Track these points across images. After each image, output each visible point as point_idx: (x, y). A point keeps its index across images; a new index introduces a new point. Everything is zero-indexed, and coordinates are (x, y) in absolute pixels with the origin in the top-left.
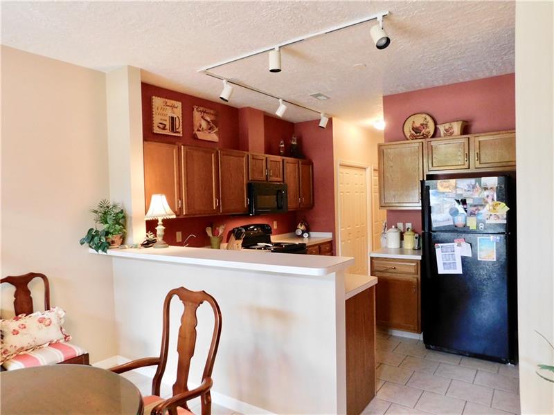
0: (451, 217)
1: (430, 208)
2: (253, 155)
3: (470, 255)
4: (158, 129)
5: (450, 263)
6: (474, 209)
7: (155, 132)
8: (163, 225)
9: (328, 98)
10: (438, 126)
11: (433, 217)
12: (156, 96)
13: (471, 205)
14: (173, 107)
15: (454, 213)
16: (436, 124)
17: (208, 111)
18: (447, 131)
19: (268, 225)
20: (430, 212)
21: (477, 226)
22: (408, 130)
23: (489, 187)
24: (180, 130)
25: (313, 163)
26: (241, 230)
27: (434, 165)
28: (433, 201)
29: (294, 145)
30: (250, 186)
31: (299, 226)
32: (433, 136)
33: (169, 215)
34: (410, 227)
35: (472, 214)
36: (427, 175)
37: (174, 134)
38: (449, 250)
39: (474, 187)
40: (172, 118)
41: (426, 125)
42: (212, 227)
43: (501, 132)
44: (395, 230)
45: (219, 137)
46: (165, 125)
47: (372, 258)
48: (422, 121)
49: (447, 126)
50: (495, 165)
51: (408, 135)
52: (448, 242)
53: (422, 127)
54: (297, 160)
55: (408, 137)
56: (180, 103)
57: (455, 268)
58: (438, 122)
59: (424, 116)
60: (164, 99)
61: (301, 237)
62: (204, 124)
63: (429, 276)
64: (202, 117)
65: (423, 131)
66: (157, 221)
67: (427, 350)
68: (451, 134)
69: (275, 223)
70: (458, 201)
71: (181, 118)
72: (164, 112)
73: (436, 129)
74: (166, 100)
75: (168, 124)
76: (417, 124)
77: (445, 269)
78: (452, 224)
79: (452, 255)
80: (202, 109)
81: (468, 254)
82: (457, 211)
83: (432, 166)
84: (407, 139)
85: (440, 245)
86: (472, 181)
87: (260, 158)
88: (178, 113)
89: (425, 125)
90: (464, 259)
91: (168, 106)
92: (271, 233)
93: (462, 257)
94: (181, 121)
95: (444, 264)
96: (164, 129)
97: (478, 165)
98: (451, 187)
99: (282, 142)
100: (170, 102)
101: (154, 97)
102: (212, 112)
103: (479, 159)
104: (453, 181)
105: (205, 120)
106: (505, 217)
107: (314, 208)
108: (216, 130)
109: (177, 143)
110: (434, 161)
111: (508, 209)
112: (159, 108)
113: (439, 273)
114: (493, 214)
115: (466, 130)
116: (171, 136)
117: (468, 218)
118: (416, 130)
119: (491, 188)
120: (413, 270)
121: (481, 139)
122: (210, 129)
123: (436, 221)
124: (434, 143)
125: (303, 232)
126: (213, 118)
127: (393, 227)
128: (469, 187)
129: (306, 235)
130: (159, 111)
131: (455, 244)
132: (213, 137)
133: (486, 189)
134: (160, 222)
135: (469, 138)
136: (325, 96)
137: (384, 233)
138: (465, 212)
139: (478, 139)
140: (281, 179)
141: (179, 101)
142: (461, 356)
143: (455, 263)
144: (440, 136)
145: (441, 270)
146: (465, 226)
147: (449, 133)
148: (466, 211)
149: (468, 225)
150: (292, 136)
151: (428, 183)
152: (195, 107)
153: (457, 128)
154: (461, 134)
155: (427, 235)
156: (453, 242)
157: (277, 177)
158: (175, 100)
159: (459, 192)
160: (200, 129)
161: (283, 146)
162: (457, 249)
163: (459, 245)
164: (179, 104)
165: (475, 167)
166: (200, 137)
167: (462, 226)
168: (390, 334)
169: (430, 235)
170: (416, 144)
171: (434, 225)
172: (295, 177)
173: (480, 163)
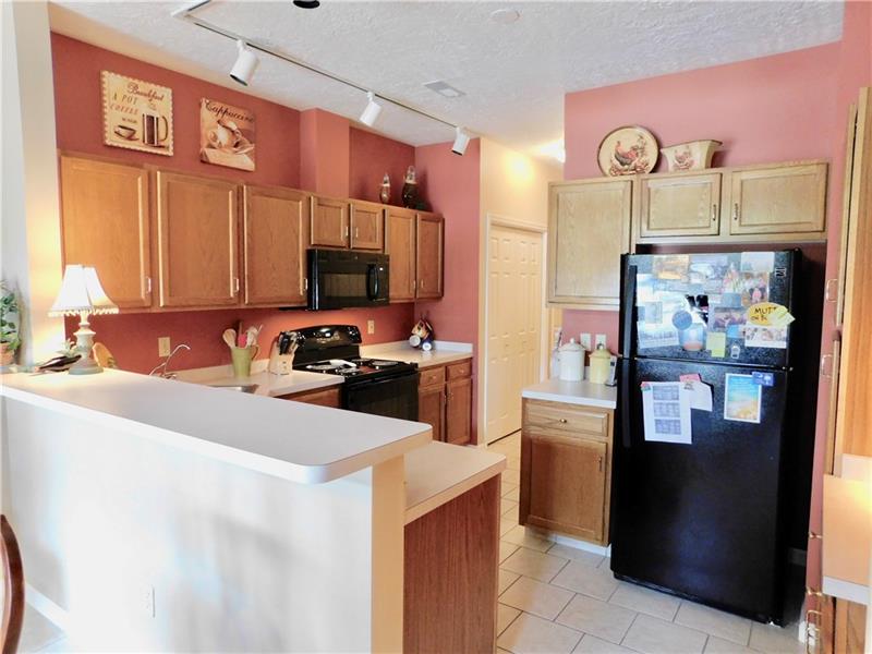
0: (676, 329)
1: (635, 309)
2: (319, 199)
3: (709, 408)
4: (116, 138)
5: (670, 421)
6: (722, 316)
7: (108, 142)
8: (91, 327)
9: (462, 94)
10: (662, 151)
11: (642, 326)
12: (110, 71)
13: (717, 309)
14: (151, 96)
15: (682, 321)
16: (660, 146)
17: (232, 110)
18: (680, 160)
19: (354, 328)
20: (635, 318)
21: (728, 353)
22: (608, 157)
23: (756, 273)
24: (169, 142)
25: (444, 220)
26: (289, 337)
27: (652, 225)
28: (645, 296)
29: (410, 185)
30: (310, 254)
31: (415, 330)
32: (655, 170)
33: (101, 307)
34: (604, 342)
35: (718, 326)
36: (637, 245)
37: (154, 151)
38: (669, 394)
39: (725, 270)
40: (151, 119)
41: (643, 149)
42: (237, 330)
43: (786, 164)
44: (577, 347)
45: (256, 163)
46: (134, 131)
47: (525, 400)
48: (634, 142)
49: (681, 150)
50: (770, 229)
51: (607, 167)
52: (667, 380)
53: (634, 153)
54: (414, 211)
55: (607, 171)
56: (169, 91)
57: (677, 432)
58: (665, 143)
59: (638, 131)
60: (131, 80)
61: (418, 348)
62: (223, 136)
63: (627, 443)
64: (219, 122)
65: (636, 162)
66: (78, 318)
67: (617, 581)
68: (688, 166)
69: (371, 324)
70: (691, 299)
71: (170, 121)
72: (131, 105)
73: (660, 157)
74: (136, 81)
75: (140, 130)
76: (626, 148)
77: (657, 431)
78: (677, 343)
79: (673, 404)
80: (218, 105)
81: (706, 405)
82: (689, 319)
83: (648, 228)
84: (605, 175)
85: (651, 384)
86: (723, 258)
87: (335, 204)
88: (163, 107)
89: (638, 150)
90: (697, 415)
91: (141, 94)
92: (360, 341)
93: (692, 410)
94: (170, 126)
95: (658, 422)
96: (130, 138)
97: (736, 229)
98: (680, 270)
99: (387, 178)
100: (144, 86)
101: (105, 73)
102: (241, 113)
103: (739, 216)
104: (684, 258)
105: (227, 128)
106: (785, 334)
107: (444, 299)
108: (251, 148)
109: (146, 165)
110: (651, 218)
111: (793, 319)
112: (120, 97)
113: (646, 439)
114: (760, 327)
115: (716, 160)
116: (146, 153)
117: (709, 333)
118: (623, 159)
119: (761, 275)
120: (599, 428)
121: (745, 176)
122: (236, 146)
123: (646, 336)
124: (655, 182)
125: (422, 341)
126: (244, 124)
127: (572, 340)
128: (715, 271)
129: (427, 346)
130: (118, 102)
131: (681, 385)
132: (244, 161)
133: (749, 276)
134: (84, 322)
135: (721, 175)
136: (455, 90)
137: (557, 350)
138: (703, 322)
139: (738, 178)
140: (378, 245)
141: (166, 86)
142: (680, 600)
143: (679, 421)
144: (667, 170)
145: (651, 434)
146: (703, 349)
147: (684, 164)
148: (706, 320)
149: (708, 348)
150: (407, 170)
151: (635, 260)
152: (204, 102)
153: (699, 154)
154: (707, 167)
155: (626, 364)
156: (677, 379)
157: (371, 240)
158: (156, 83)
159: (695, 280)
160: (215, 144)
161: (388, 185)
162: (685, 395)
163: (689, 387)
164: (167, 93)
165: (730, 231)
166: (212, 159)
167: (698, 349)
168: (554, 540)
169: (633, 363)
170: (619, 185)
171: (642, 345)
172: (407, 245)
173: (740, 225)
